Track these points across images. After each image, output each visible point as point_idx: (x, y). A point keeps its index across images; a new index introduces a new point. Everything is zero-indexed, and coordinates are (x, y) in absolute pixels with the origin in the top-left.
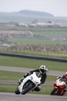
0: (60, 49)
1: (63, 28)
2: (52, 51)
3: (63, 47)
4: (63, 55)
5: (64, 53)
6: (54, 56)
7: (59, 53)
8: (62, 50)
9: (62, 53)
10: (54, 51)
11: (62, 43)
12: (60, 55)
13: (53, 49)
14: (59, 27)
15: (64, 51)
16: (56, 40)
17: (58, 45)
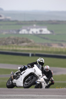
0: (11, 42)
1: (13, 21)
2: (3, 45)
3: (14, 41)
4: (15, 48)
5: (15, 46)
6: (5, 50)
7: (10, 46)
8: (13, 43)
9: (13, 46)
10: (5, 44)
11: (12, 37)
12: (11, 48)
13: (4, 42)
14: (9, 20)
15: (15, 44)
16: (6, 34)
17: (9, 38)
